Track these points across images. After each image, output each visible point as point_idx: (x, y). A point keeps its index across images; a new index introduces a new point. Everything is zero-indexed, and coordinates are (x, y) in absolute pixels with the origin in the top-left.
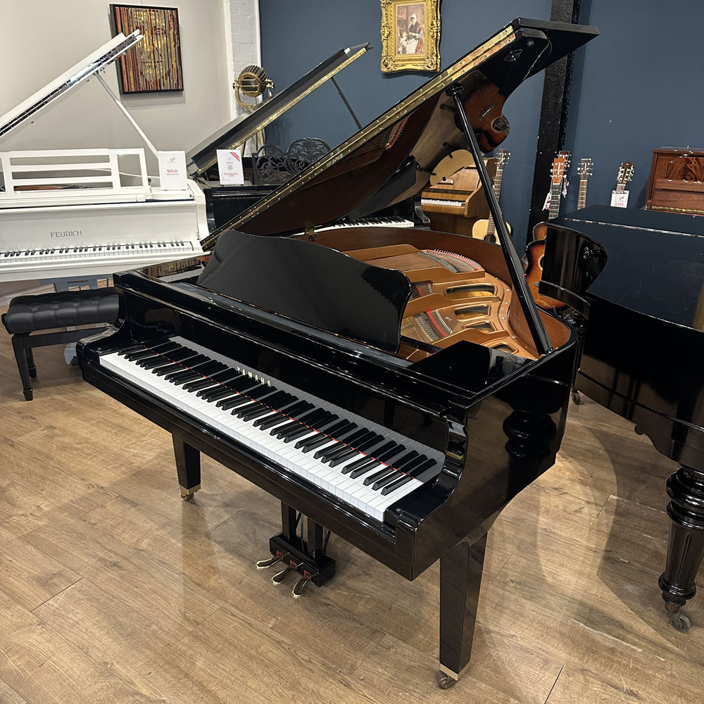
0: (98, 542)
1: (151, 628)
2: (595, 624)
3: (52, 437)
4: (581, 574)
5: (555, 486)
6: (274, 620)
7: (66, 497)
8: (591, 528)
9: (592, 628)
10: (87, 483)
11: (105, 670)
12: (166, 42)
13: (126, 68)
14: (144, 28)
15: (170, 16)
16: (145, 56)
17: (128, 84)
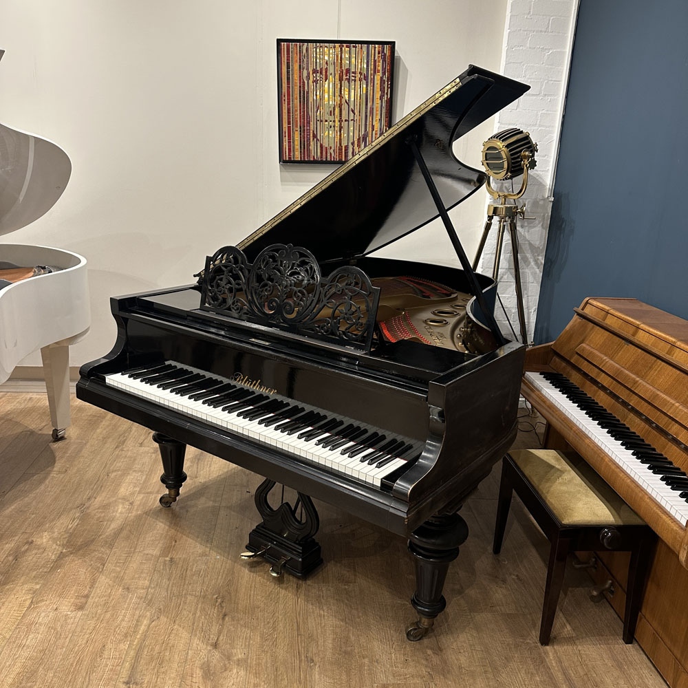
12: (364, 92)
13: (289, 128)
14: (326, 72)
15: (379, 53)
16: (324, 112)
17: (289, 149)
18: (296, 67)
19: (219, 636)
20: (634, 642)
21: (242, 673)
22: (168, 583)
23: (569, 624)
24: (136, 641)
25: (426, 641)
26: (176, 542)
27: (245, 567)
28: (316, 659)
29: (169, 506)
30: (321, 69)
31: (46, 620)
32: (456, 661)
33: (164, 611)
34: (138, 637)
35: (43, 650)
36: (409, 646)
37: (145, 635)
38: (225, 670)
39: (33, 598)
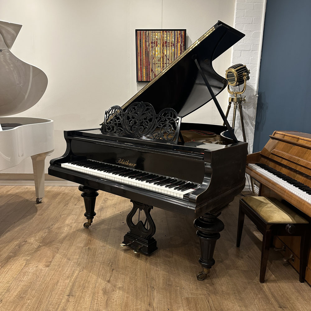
12: (173, 51)
13: (141, 67)
14: (157, 43)
15: (179, 34)
16: (156, 60)
17: (141, 76)
18: (144, 41)
19: (110, 278)
20: (305, 282)
21: (121, 292)
22: (87, 257)
23: (274, 275)
24: (73, 279)
25: (206, 281)
26: (91, 241)
27: (122, 251)
28: (155, 287)
29: (88, 228)
30: (155, 42)
31: (32, 271)
32: (220, 289)
33: (85, 268)
34: (73, 278)
35: (31, 282)
36: (198, 283)
37: (77, 277)
38: (113, 291)
39: (26, 262)
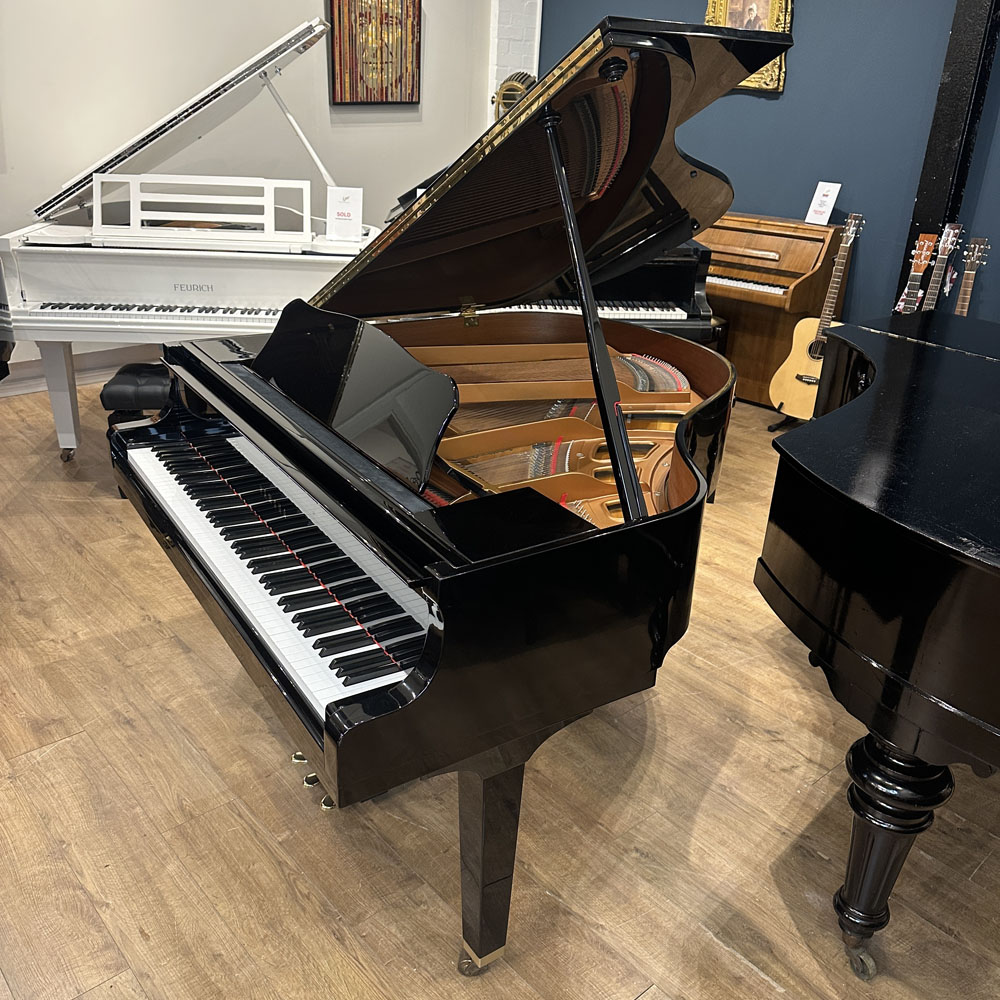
0: (122, 691)
1: (135, 811)
2: (731, 938)
3: (130, 549)
4: (746, 861)
5: (768, 728)
6: (288, 833)
7: (112, 625)
8: (794, 799)
9: (723, 942)
10: (144, 613)
11: (58, 850)
12: (400, 36)
13: (341, 70)
14: (370, 16)
16: (369, 55)
17: (341, 92)
18: (346, 9)
30: (366, 13)
